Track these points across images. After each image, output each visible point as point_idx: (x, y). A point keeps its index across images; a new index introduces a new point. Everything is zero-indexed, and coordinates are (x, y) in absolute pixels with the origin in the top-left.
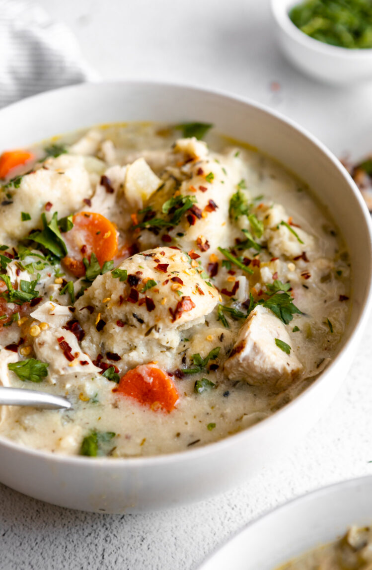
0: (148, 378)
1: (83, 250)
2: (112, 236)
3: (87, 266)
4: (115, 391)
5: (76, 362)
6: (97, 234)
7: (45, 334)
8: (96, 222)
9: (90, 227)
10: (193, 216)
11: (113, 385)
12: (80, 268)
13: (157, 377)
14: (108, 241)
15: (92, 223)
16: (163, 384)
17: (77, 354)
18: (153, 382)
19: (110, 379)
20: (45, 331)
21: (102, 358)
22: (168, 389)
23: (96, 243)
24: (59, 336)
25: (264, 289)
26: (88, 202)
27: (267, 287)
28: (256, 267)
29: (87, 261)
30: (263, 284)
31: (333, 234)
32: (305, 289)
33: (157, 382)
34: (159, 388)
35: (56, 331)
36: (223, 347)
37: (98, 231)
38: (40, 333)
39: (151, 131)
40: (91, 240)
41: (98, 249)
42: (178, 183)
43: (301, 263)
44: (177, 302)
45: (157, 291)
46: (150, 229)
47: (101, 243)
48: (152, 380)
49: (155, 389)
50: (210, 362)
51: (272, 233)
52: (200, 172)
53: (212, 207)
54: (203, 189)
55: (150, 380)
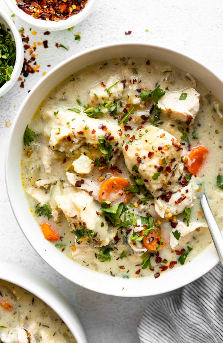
0: (193, 161)
1: (121, 195)
2: (115, 180)
3: (129, 192)
4: (196, 176)
5: (186, 195)
6: (113, 187)
7: (172, 210)
8: (107, 189)
9: (109, 191)
10: (110, 138)
11: (193, 177)
12: (130, 195)
13: (194, 156)
14: (118, 182)
15: (107, 191)
16: (196, 154)
17: (182, 195)
18: (195, 158)
19: (190, 179)
20: (170, 210)
21: (181, 182)
22: (199, 151)
23: (118, 188)
24: (174, 203)
25: (143, 102)
26: (91, 193)
27: (142, 101)
28: (130, 106)
29: (127, 192)
30: (141, 103)
31: (106, 64)
32: (141, 82)
33: (195, 157)
34: (197, 156)
35: (170, 205)
36: (178, 125)
37: (111, 187)
38: (171, 213)
39: (27, 160)
40: (116, 191)
41: (121, 187)
42: (86, 145)
43: (127, 84)
44: (174, 147)
45: (168, 157)
46: (110, 160)
47: (118, 185)
48: (194, 159)
49: (198, 157)
50: (185, 131)
51: (112, 97)
52: (81, 133)
53: (103, 128)
54: (94, 132)
55: (194, 160)
